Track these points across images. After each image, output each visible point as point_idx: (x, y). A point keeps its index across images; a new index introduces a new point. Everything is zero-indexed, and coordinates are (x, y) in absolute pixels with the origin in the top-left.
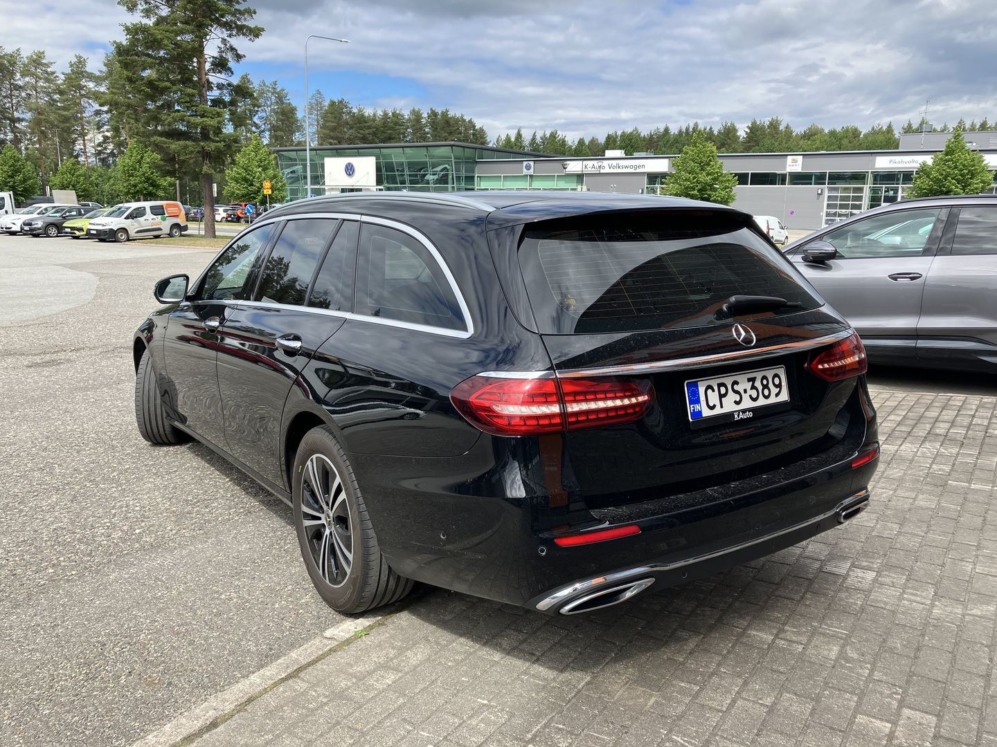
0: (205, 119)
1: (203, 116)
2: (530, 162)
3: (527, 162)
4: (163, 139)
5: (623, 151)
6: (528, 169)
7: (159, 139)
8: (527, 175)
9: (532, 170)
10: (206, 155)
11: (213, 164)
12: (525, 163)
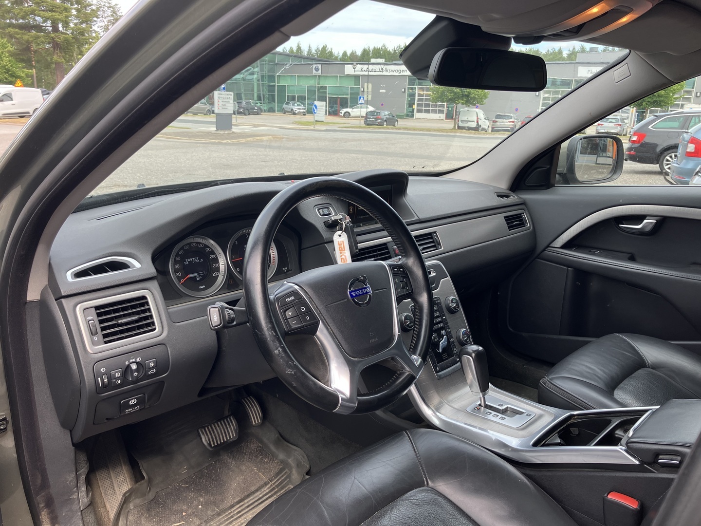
0: (53, 14)
1: (52, 11)
2: (318, 65)
3: (316, 65)
4: (17, 30)
5: (384, 60)
6: (317, 71)
7: (13, 30)
8: (316, 76)
9: (320, 71)
10: (56, 45)
11: (63, 54)
12: (314, 66)
